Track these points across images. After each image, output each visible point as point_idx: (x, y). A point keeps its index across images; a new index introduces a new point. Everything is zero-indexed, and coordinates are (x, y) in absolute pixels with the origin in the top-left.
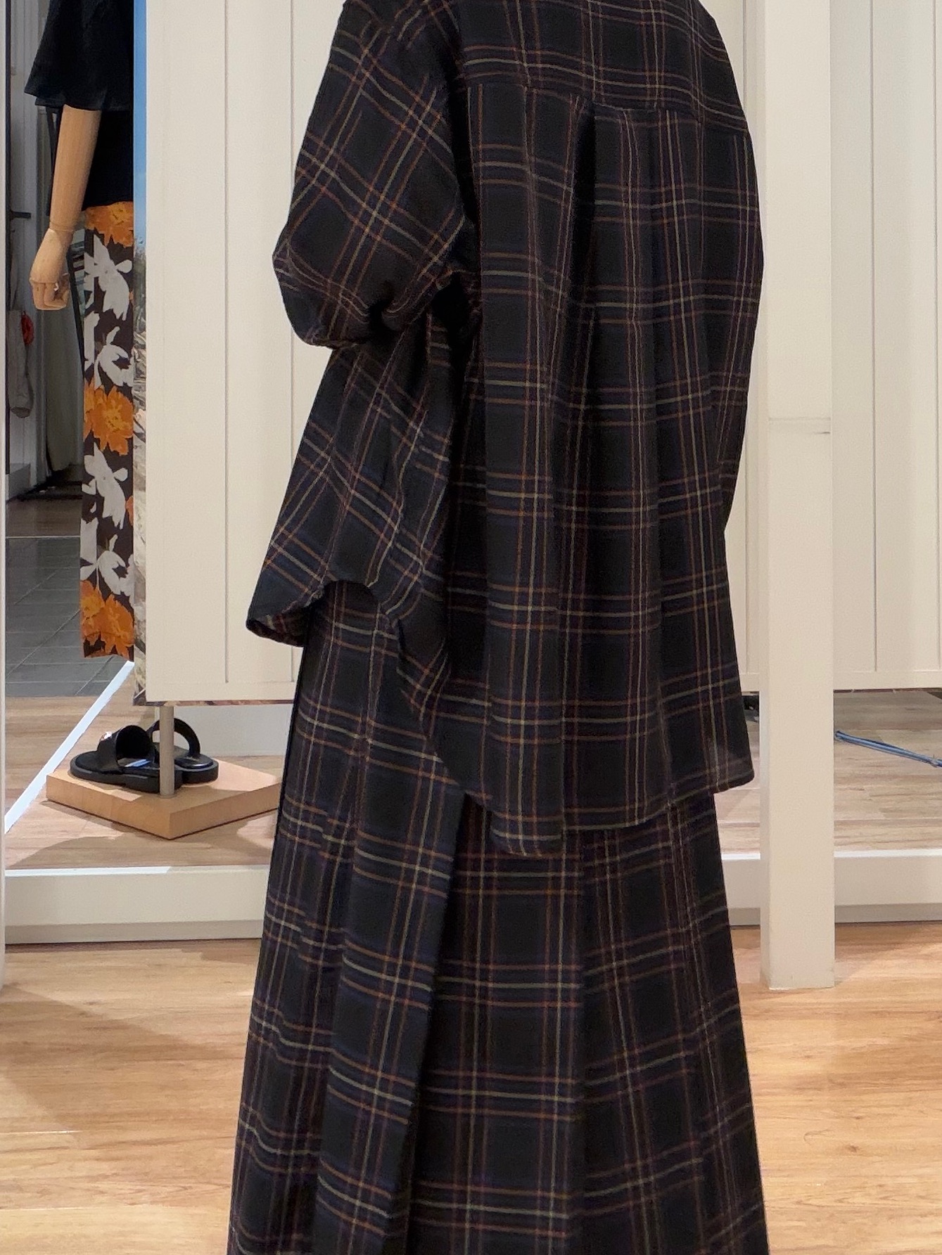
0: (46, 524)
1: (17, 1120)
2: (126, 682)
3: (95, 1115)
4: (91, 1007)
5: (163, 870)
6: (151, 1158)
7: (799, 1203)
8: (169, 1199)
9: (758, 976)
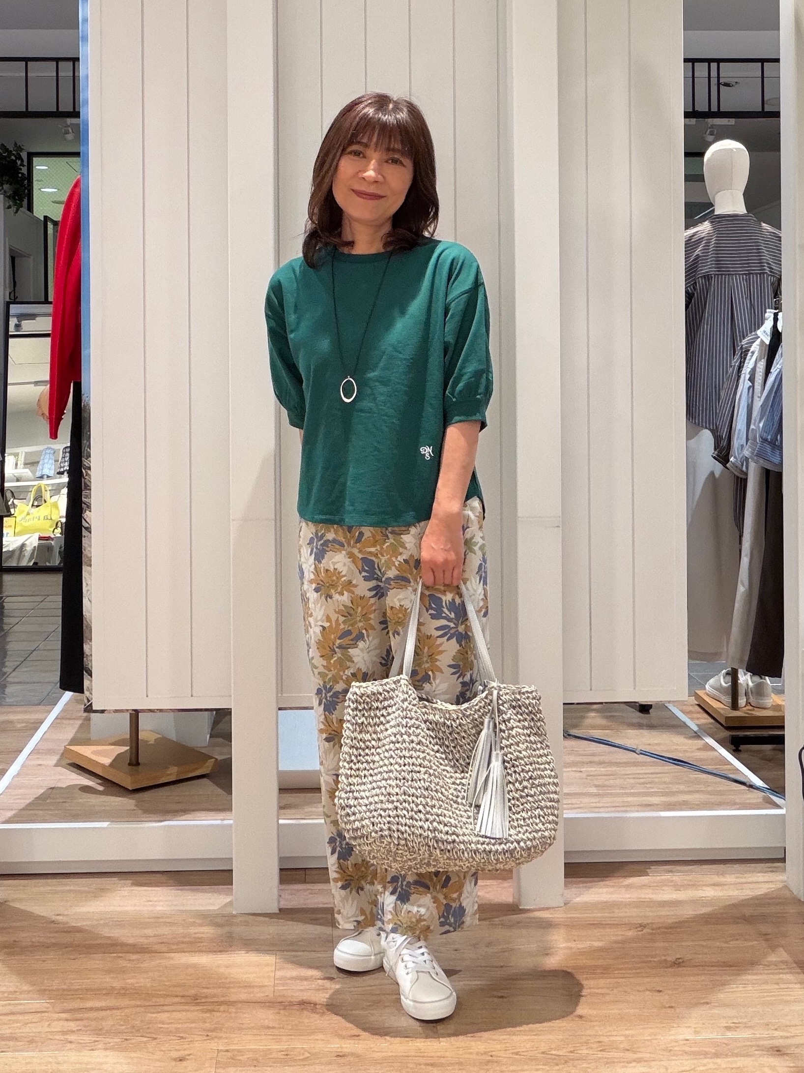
1: (10, 993)
3: (64, 990)
4: (58, 917)
8: (116, 1047)
9: (511, 899)
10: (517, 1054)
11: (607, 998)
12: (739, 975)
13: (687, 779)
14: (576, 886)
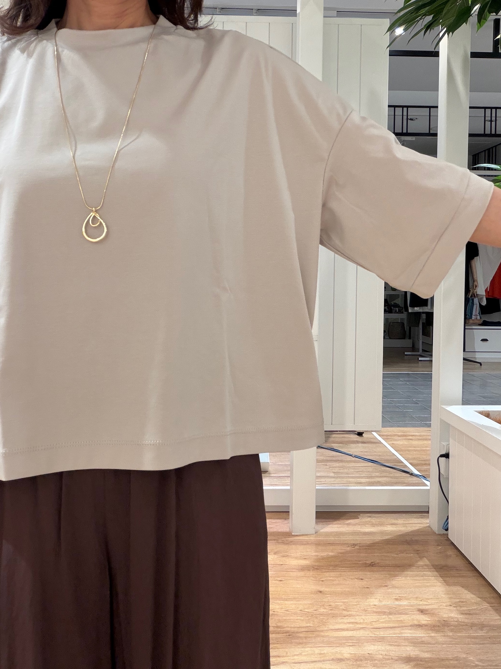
10: (287, 611)
11: (335, 582)
12: (403, 571)
13: (380, 470)
14: (321, 523)
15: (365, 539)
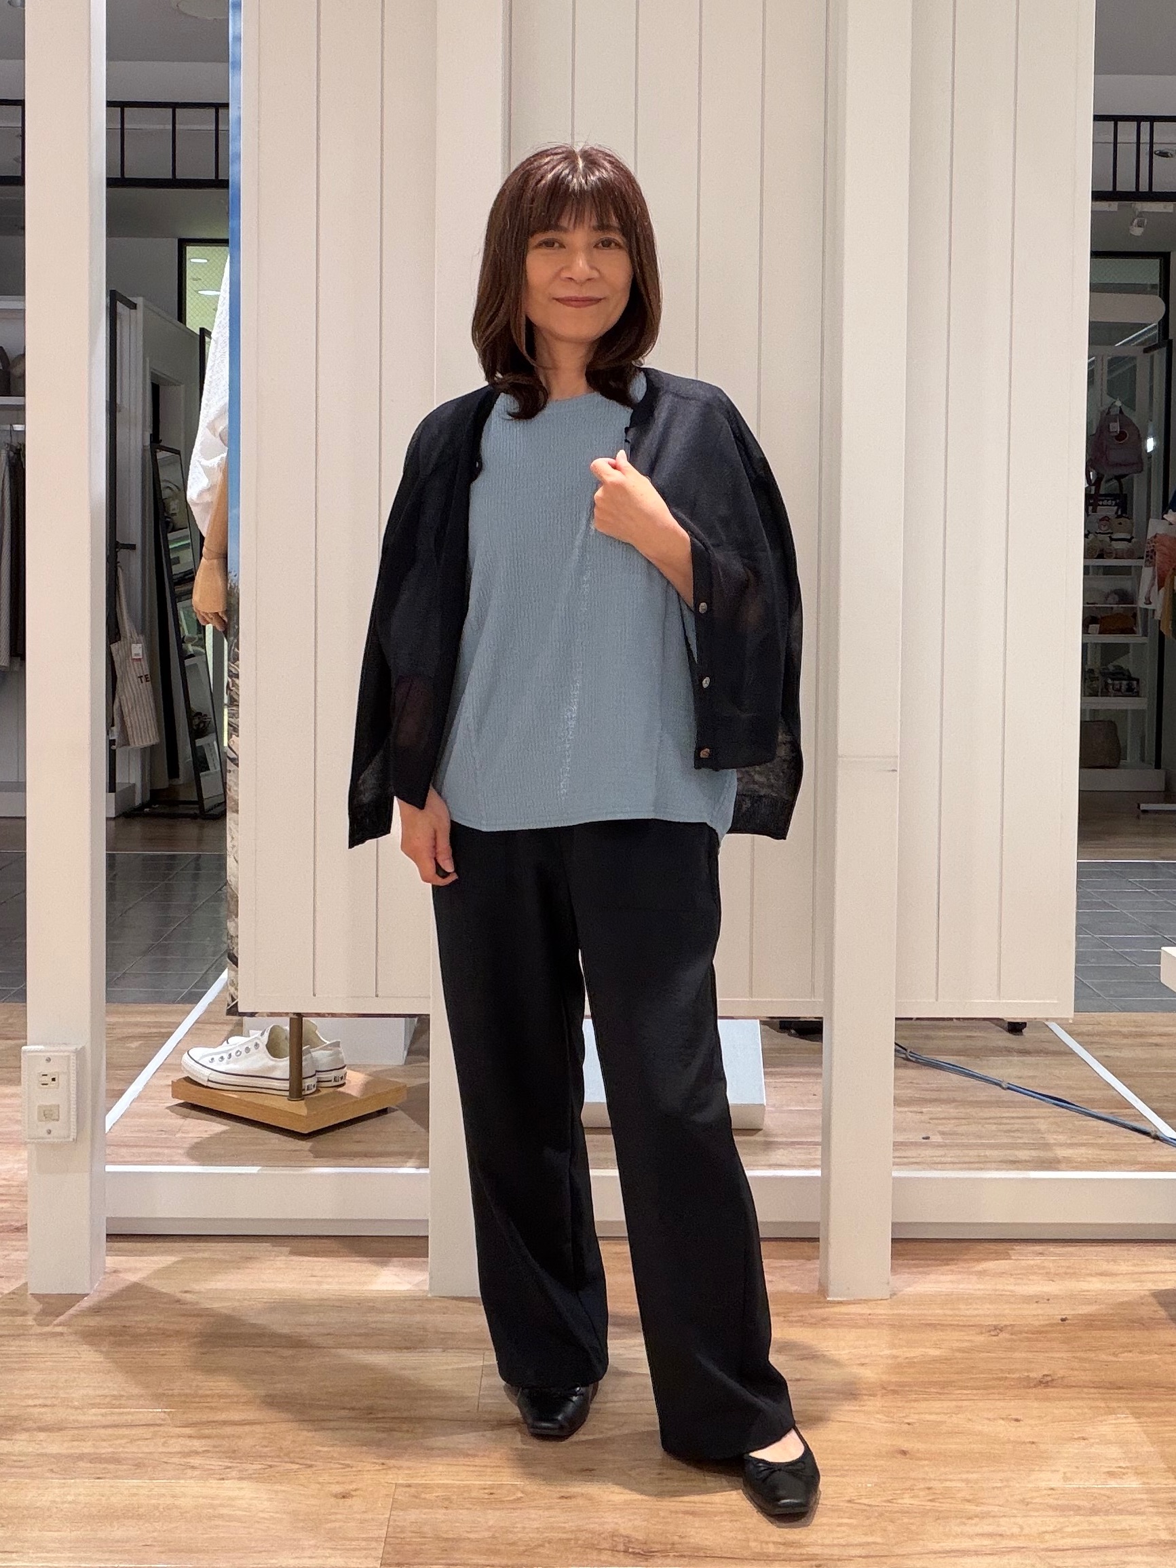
0: (151, 841)
2: (221, 992)
3: (188, 1395)
4: (185, 1295)
5: (254, 1170)
6: (239, 1437)
7: (850, 1501)
8: (257, 1475)
9: (816, 1287)
14: (907, 1271)
15: (1026, 1312)
